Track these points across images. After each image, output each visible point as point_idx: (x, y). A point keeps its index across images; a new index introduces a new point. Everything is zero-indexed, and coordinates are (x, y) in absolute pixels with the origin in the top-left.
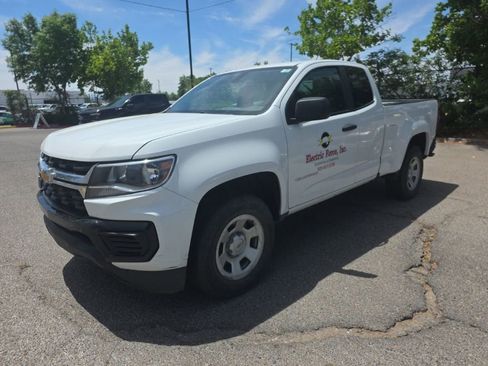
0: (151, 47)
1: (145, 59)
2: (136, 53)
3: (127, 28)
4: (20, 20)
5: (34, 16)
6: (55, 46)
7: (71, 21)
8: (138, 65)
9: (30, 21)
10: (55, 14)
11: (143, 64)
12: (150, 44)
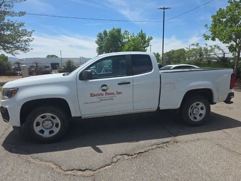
0: (151, 39)
1: (148, 45)
2: (145, 42)
3: (142, 31)
4: (102, 33)
5: (106, 30)
6: (112, 41)
7: (119, 31)
8: (145, 47)
9: (105, 32)
10: (114, 29)
11: (147, 47)
12: (151, 37)
